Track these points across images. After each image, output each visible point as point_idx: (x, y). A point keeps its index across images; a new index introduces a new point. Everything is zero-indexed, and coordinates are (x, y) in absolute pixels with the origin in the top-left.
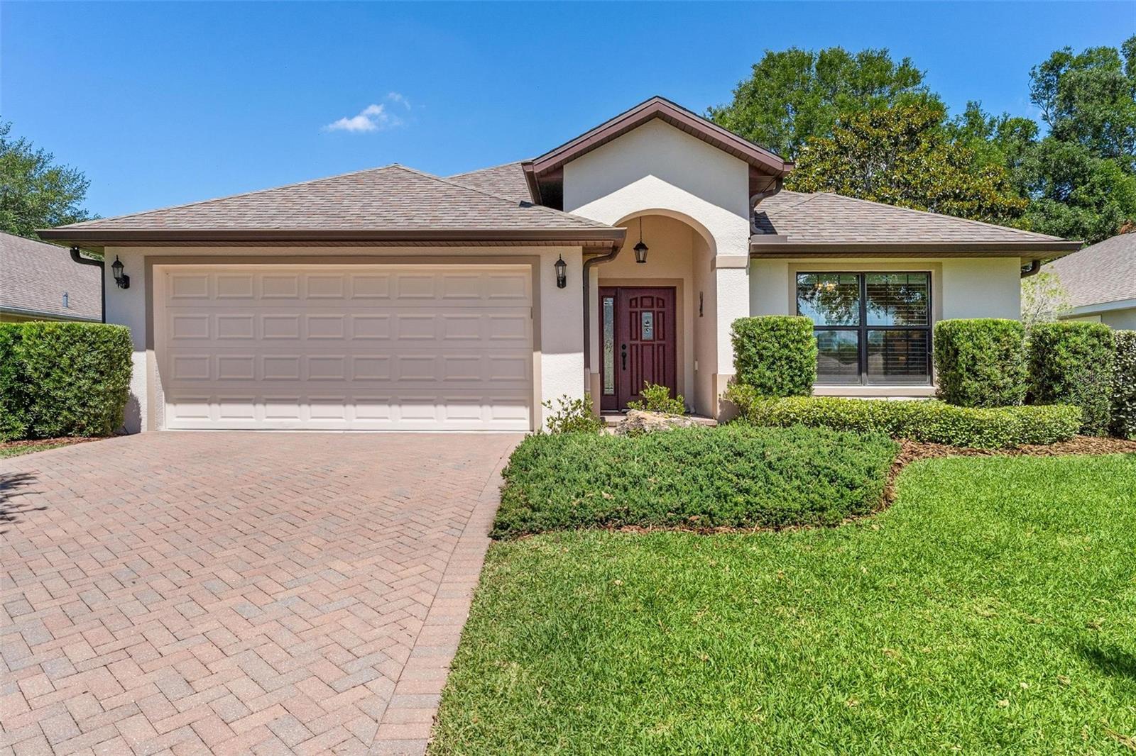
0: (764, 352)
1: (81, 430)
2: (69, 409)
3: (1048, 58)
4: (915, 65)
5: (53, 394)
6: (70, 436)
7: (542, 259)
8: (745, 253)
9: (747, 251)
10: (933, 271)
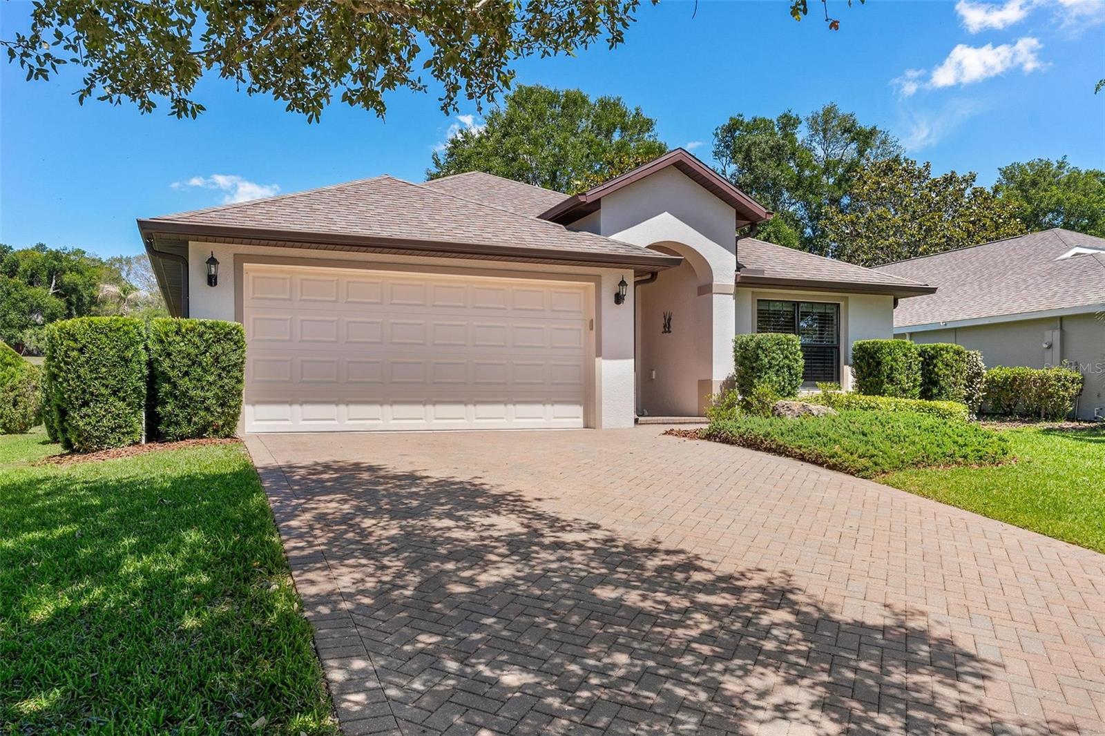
0: (773, 362)
1: (216, 431)
2: (207, 409)
3: (727, 122)
4: (646, 114)
5: (192, 393)
6: (205, 437)
7: (603, 278)
8: (733, 283)
9: (734, 281)
10: (842, 304)
